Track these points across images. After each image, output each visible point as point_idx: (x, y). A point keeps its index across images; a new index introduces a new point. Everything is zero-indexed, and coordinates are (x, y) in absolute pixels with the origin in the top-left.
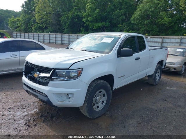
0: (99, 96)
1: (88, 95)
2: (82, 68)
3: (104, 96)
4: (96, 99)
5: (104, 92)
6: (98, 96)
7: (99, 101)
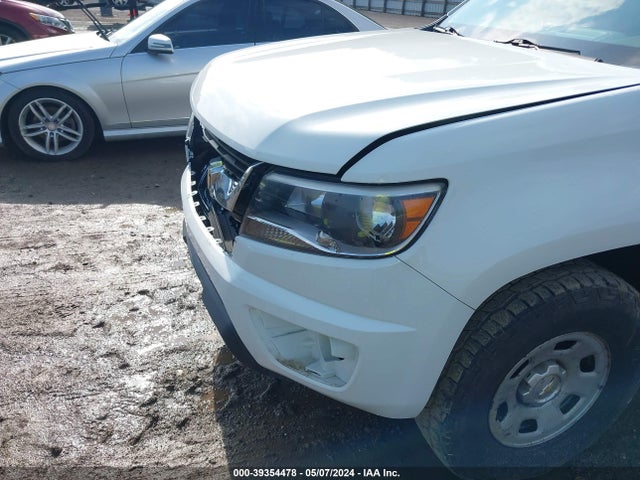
0: (552, 368)
1: (467, 362)
2: (444, 183)
3: (587, 364)
4: (524, 385)
5: (590, 343)
6: (541, 367)
7: (541, 397)
